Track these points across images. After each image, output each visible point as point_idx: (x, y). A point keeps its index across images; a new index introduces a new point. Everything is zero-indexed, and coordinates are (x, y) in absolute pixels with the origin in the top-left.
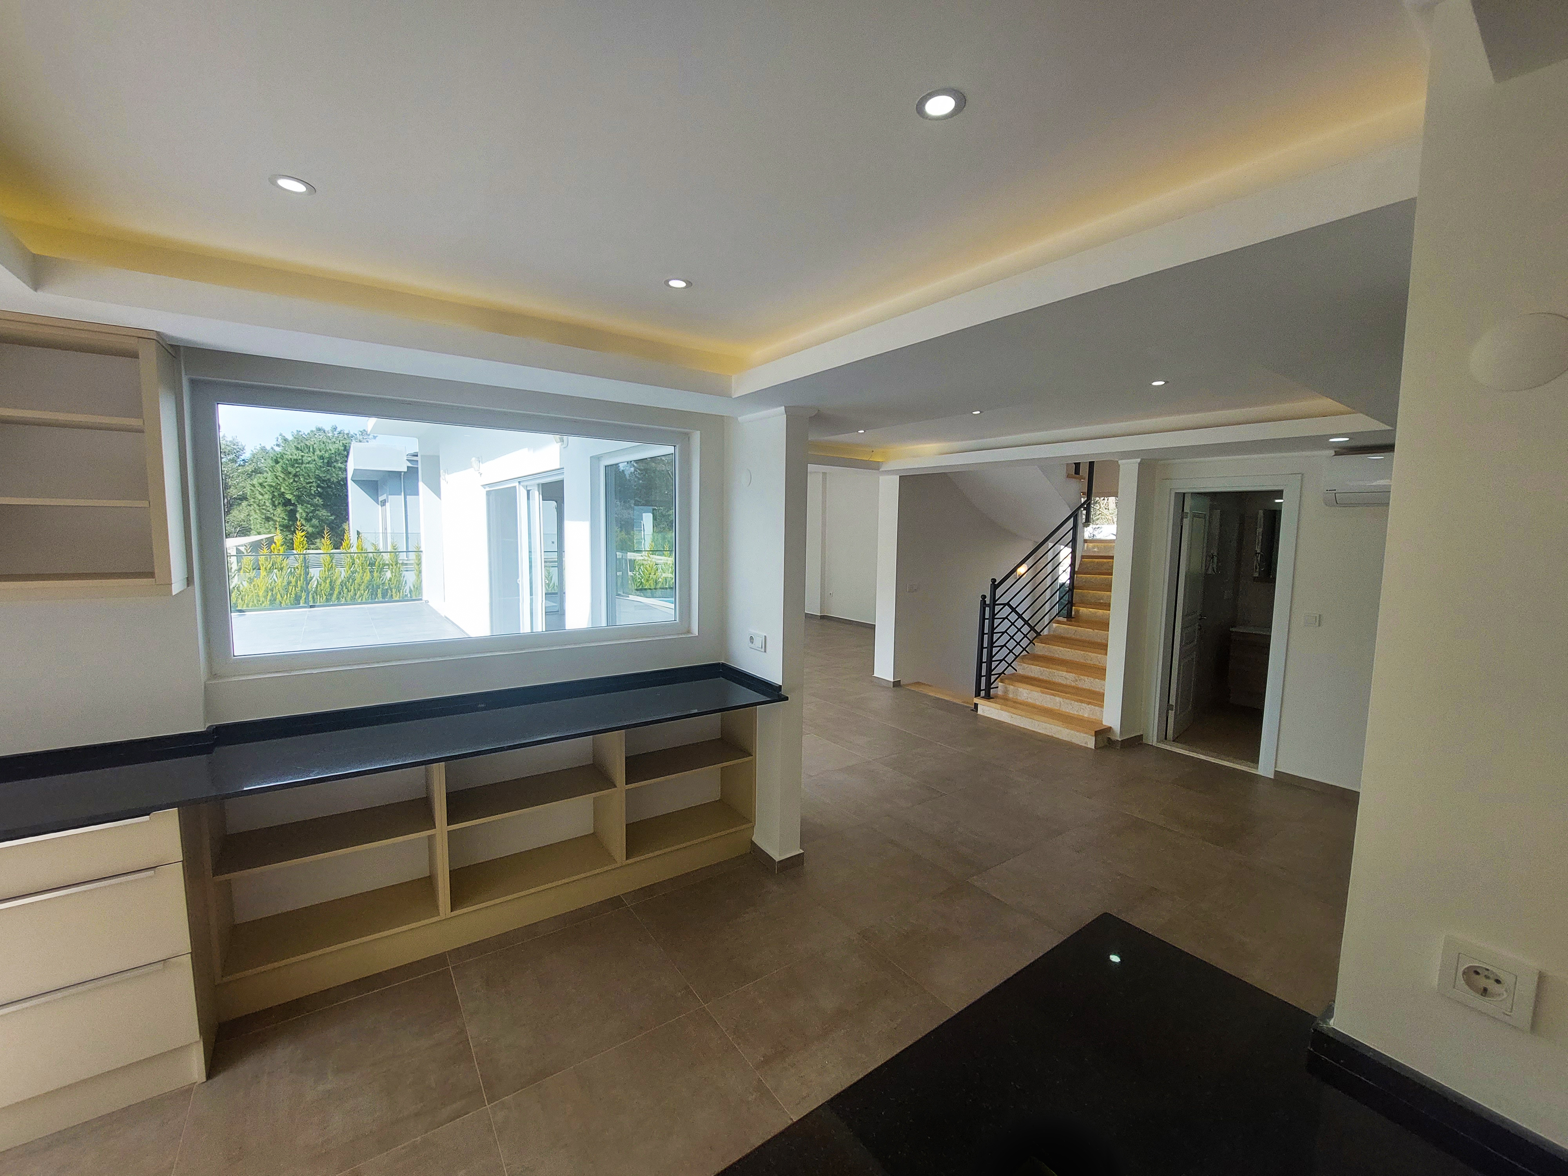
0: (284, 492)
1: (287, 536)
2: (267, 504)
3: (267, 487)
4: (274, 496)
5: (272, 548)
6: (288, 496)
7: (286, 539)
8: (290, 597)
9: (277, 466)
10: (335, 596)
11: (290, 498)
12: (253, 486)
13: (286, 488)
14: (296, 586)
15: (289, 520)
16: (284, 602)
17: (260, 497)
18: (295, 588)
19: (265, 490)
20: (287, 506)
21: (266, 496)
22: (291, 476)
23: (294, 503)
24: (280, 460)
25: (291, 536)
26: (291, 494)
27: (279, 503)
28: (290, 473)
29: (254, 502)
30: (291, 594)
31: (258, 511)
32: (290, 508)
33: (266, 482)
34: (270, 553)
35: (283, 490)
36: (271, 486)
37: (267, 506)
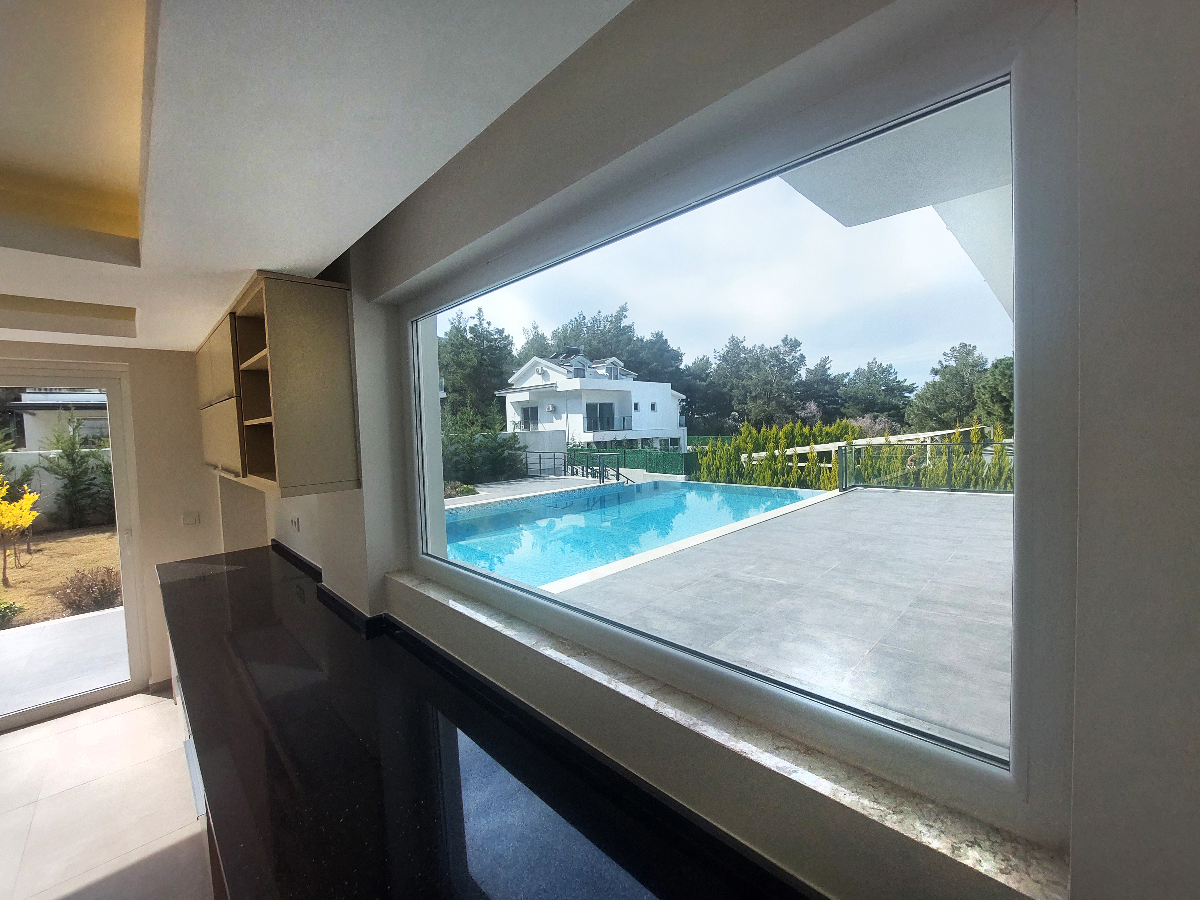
0: (1001, 391)
1: (1007, 426)
2: (989, 402)
3: (988, 388)
4: (993, 396)
5: (952, 438)
6: (1004, 394)
7: (1006, 429)
8: (962, 479)
9: (996, 370)
10: (1002, 481)
11: (1005, 395)
12: (979, 388)
13: (1002, 387)
14: (968, 470)
15: (1005, 414)
16: (956, 483)
17: (983, 397)
18: (967, 471)
19: (986, 391)
20: (1003, 402)
21: (987, 396)
22: (1007, 377)
23: (1008, 400)
24: (998, 365)
25: (1009, 427)
26: (1006, 392)
27: (997, 401)
28: (1006, 375)
29: (979, 401)
30: (963, 477)
31: (981, 408)
32: (1005, 404)
33: (988, 384)
34: (950, 442)
35: (1000, 390)
36: (990, 387)
37: (988, 404)
